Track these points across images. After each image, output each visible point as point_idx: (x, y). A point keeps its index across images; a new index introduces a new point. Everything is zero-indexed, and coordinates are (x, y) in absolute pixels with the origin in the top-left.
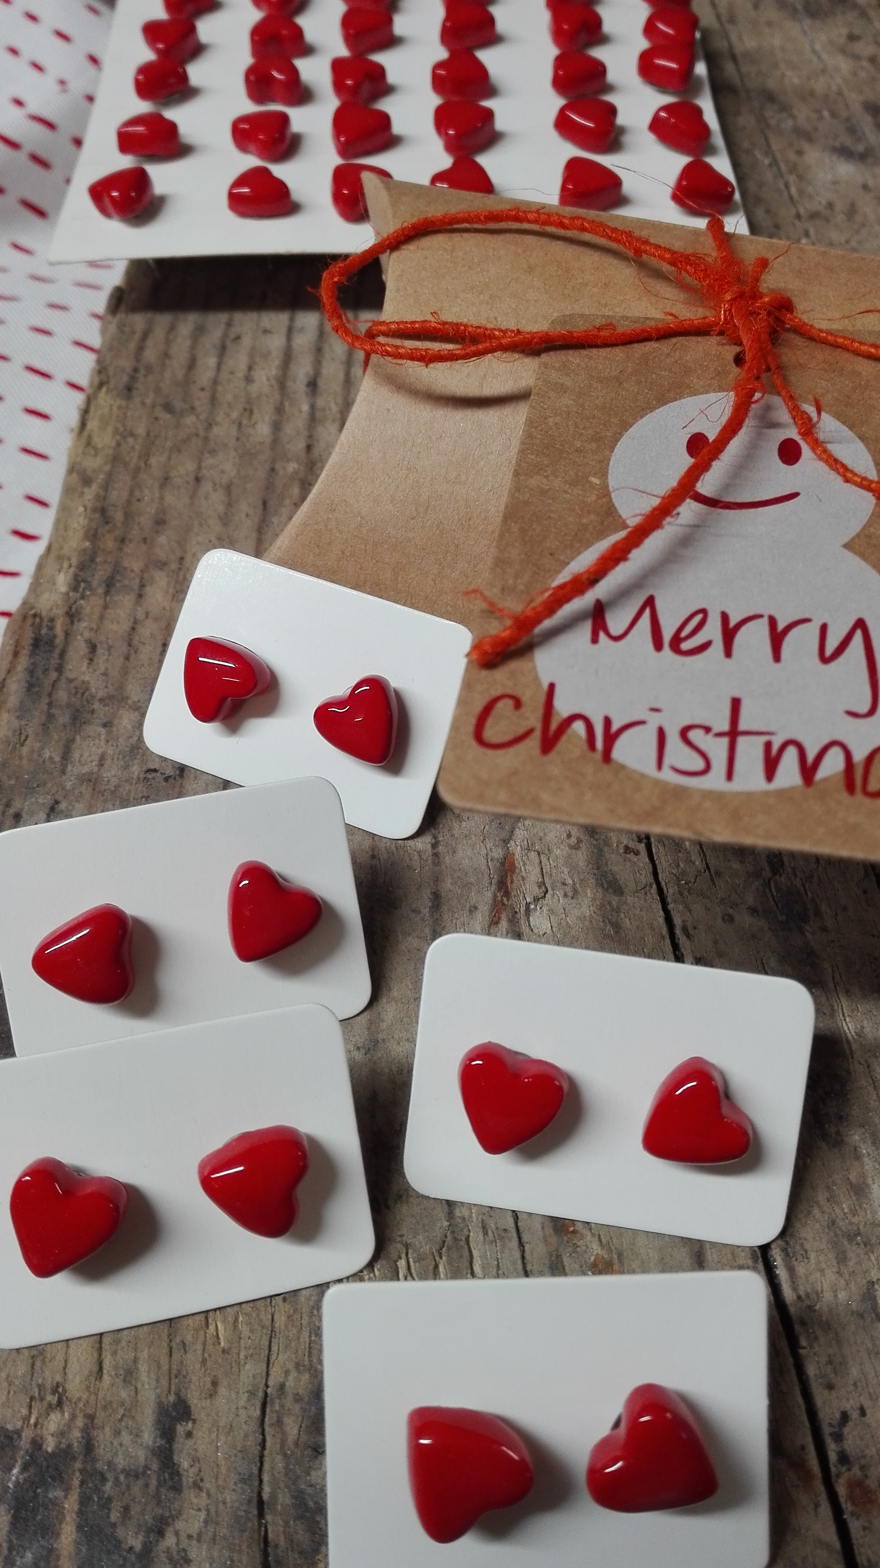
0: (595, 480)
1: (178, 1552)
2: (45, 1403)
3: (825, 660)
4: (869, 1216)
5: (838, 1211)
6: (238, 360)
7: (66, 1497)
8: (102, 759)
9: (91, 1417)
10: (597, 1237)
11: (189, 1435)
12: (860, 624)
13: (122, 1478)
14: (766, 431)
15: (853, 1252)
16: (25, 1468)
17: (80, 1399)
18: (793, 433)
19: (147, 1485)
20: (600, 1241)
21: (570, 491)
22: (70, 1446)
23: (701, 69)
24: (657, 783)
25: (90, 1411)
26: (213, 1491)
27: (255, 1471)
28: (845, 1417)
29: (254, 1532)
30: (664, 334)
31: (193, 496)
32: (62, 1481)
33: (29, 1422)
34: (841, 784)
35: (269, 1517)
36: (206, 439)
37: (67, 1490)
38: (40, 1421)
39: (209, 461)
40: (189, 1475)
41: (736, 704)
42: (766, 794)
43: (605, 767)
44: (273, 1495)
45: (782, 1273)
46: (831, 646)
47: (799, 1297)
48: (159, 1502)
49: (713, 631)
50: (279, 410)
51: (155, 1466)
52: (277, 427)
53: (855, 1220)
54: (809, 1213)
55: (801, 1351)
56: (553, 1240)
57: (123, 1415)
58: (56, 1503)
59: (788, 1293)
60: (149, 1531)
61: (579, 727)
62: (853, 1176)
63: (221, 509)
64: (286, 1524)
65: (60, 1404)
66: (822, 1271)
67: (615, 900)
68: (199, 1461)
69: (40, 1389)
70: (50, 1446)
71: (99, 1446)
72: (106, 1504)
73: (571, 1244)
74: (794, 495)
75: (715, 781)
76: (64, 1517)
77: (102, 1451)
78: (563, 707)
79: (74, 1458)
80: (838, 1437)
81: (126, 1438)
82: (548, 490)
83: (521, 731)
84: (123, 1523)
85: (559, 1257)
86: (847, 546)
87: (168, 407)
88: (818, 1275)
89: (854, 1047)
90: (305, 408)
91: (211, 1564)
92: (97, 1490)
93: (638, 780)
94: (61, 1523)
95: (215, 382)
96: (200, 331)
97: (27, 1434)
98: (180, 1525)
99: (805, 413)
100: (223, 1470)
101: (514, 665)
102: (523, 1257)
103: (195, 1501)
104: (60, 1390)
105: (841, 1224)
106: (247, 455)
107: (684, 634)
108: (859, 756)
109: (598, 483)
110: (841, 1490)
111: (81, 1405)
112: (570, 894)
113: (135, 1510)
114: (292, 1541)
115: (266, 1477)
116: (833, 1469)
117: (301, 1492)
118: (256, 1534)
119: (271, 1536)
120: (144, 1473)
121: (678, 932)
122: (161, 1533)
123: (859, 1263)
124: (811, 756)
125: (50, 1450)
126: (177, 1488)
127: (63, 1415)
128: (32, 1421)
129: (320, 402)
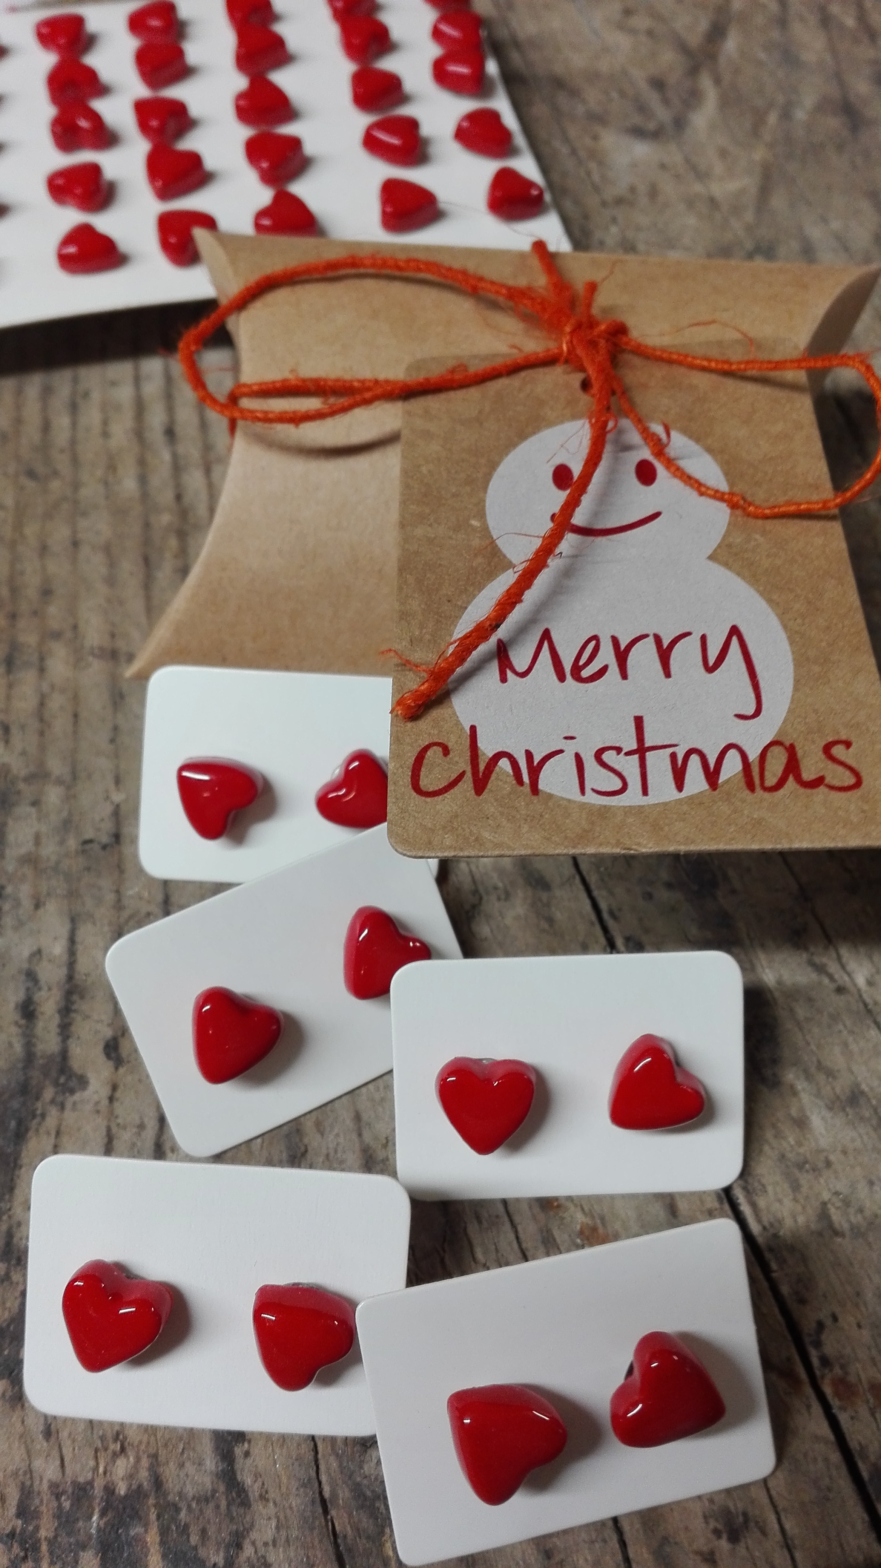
0: (475, 523)
1: (258, 1559)
2: (110, 1452)
3: (710, 669)
4: (813, 1144)
5: (785, 1144)
6: (92, 416)
7: (146, 1531)
8: (37, 839)
9: (155, 1456)
10: (579, 1207)
11: (247, 1454)
12: (735, 631)
13: (194, 1505)
14: (621, 454)
15: (805, 1179)
16: (103, 1514)
17: (140, 1442)
18: (646, 454)
19: (218, 1507)
20: (583, 1209)
21: (454, 536)
22: (140, 1486)
23: (492, 67)
24: (583, 806)
25: (152, 1451)
26: (278, 1499)
27: (313, 1474)
28: (821, 1326)
29: (322, 1527)
30: (513, 369)
31: (74, 560)
32: (140, 1519)
33: (98, 1473)
34: (742, 784)
35: (333, 1513)
36: (76, 502)
37: (146, 1525)
38: (108, 1469)
39: (83, 523)
40: (253, 1488)
41: (639, 722)
42: (679, 802)
43: (535, 799)
44: (334, 1494)
45: (746, 1209)
46: (713, 656)
47: (764, 1228)
48: (232, 1519)
49: (607, 656)
50: (142, 462)
51: (222, 1488)
52: (143, 480)
53: (802, 1150)
54: (761, 1151)
55: (774, 1275)
56: (541, 1217)
57: (183, 1449)
58: (138, 1539)
59: (755, 1228)
60: (228, 1547)
61: (504, 763)
62: (794, 1112)
63: (104, 570)
64: (350, 1515)
65: (123, 1449)
66: (780, 1201)
67: (544, 896)
68: (261, 1476)
69: (102, 1441)
70: (122, 1489)
71: (167, 1480)
72: (185, 1530)
73: (557, 1217)
74: (657, 515)
75: (633, 797)
76: (149, 1550)
77: (171, 1485)
78: (487, 749)
79: (146, 1496)
80: (818, 1344)
81: (190, 1468)
82: (435, 538)
83: (454, 776)
84: (203, 1544)
85: (549, 1231)
86: (711, 558)
87: (31, 474)
88: (777, 1205)
89: (777, 994)
90: (167, 456)
91: (290, 1565)
92: (174, 1519)
93: (564, 806)
94: (146, 1556)
95: (73, 442)
96: (47, 392)
97: (99, 1484)
98: (254, 1535)
99: (654, 434)
100: (284, 1480)
101: (436, 713)
102: (517, 1238)
103: (264, 1512)
104: (121, 1437)
105: (789, 1155)
106: (119, 513)
107: (581, 663)
108: (753, 755)
109: (479, 525)
110: (828, 1390)
111: (143, 1447)
112: (503, 897)
113: (212, 1531)
114: (358, 1530)
115: (324, 1478)
116: (818, 1373)
117: (359, 1484)
118: (324, 1530)
119: (337, 1528)
120: (213, 1496)
121: (606, 916)
122: (239, 1546)
123: (811, 1188)
124: (712, 762)
125: (122, 1493)
126: (245, 1503)
127: (128, 1459)
128: (101, 1470)
129: (181, 449)
